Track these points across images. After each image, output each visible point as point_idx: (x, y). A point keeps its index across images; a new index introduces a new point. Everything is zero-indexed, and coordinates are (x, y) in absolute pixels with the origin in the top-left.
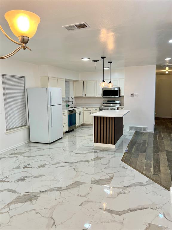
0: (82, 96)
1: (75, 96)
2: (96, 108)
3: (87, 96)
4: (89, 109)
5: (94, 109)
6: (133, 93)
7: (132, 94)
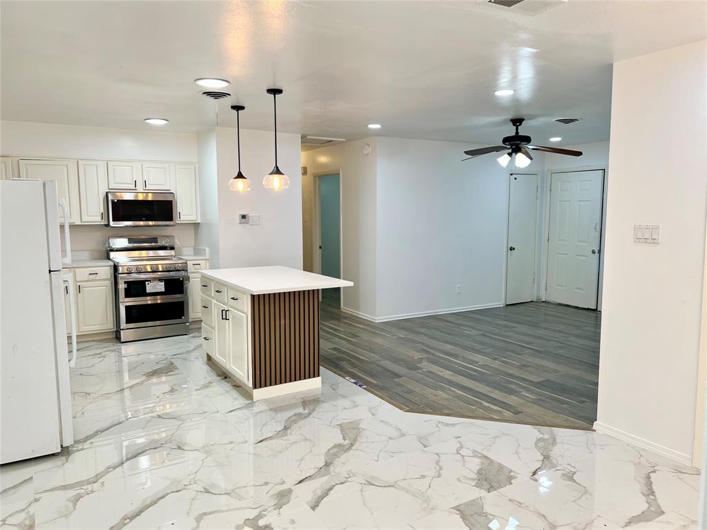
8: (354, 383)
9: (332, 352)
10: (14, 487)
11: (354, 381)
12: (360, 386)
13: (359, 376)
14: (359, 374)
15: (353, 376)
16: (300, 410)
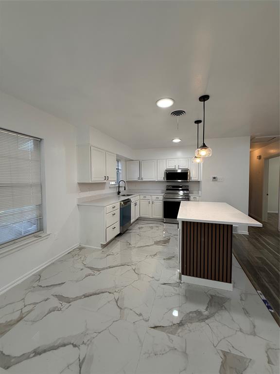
0: (136, 180)
1: (128, 180)
2: (158, 197)
3: (144, 180)
4: (148, 197)
5: (154, 197)
6: (215, 176)
7: (214, 178)
8: (263, 300)
9: (258, 261)
10: (59, 284)
11: (265, 299)
12: (269, 307)
13: (272, 295)
14: (272, 291)
15: (266, 292)
16: (202, 308)
